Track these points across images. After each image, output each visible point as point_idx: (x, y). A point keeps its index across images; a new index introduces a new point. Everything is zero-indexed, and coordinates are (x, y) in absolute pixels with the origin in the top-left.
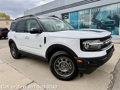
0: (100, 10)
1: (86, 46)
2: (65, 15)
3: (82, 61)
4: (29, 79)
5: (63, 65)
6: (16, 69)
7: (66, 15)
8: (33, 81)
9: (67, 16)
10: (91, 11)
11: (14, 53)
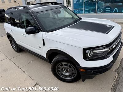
1: (90, 54)
3: (85, 71)
4: (33, 81)
5: (65, 70)
6: (19, 67)
8: (37, 83)
11: (14, 46)
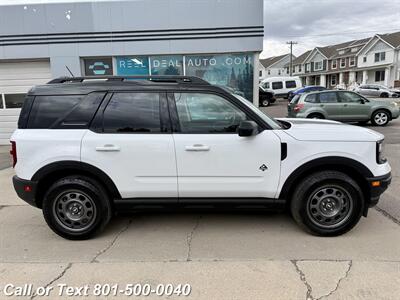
0: (208, 62)
2: (96, 64)
7: (101, 64)
9: (107, 67)
10: (186, 63)
